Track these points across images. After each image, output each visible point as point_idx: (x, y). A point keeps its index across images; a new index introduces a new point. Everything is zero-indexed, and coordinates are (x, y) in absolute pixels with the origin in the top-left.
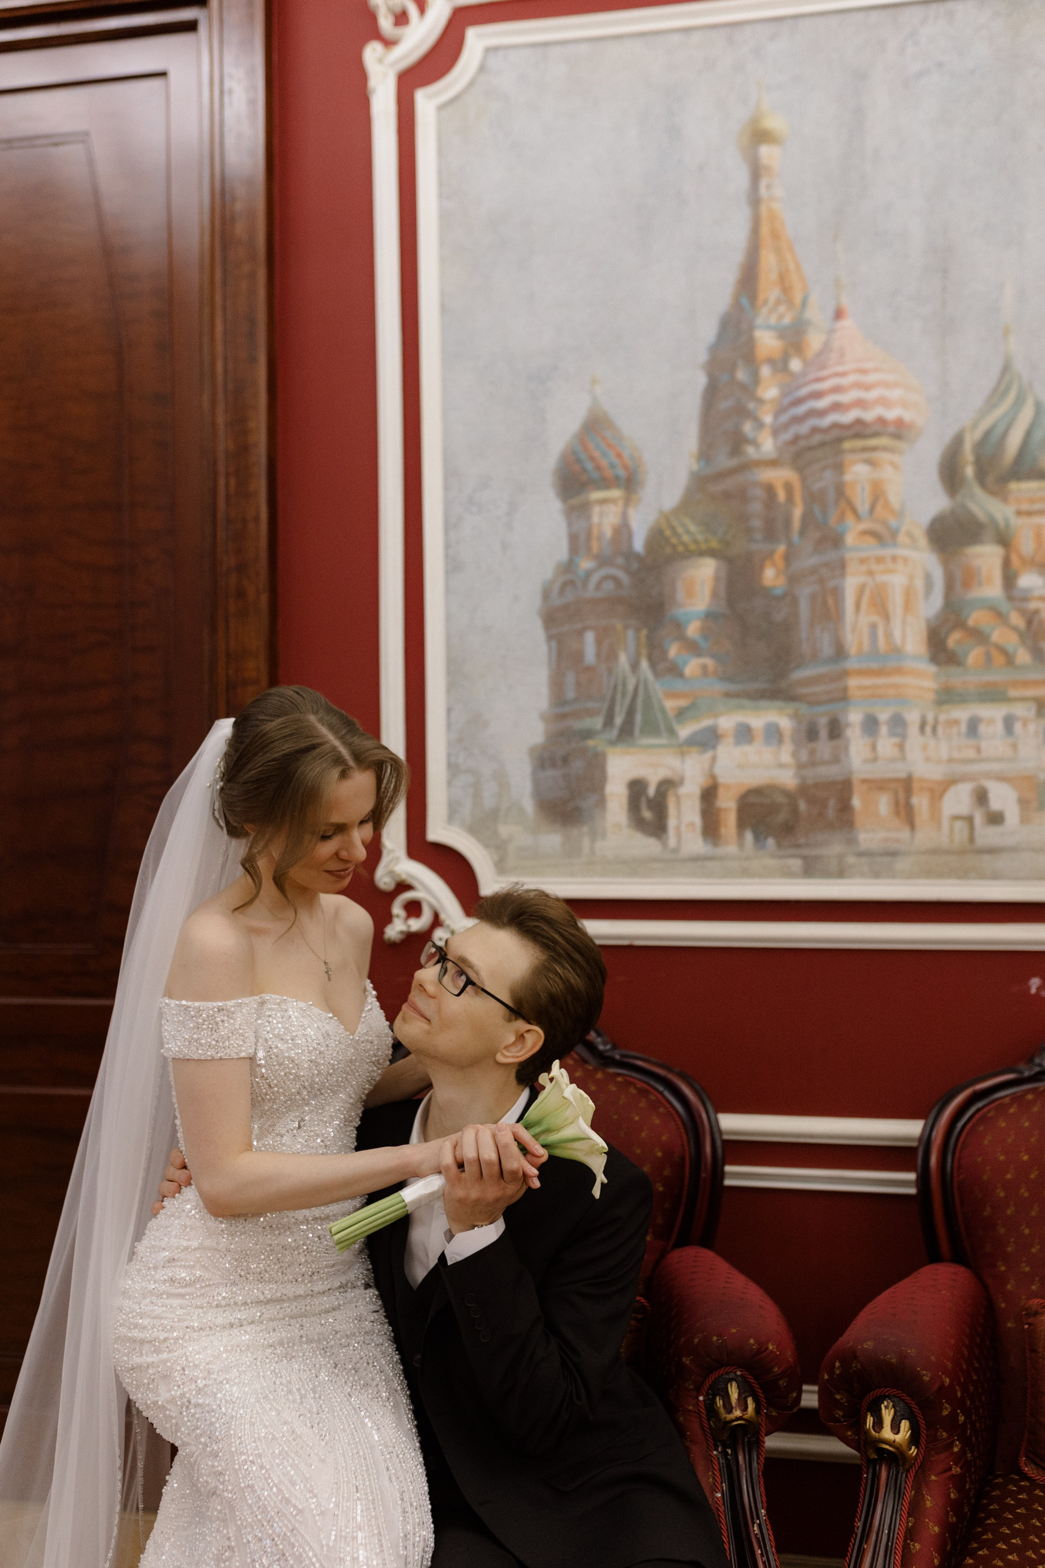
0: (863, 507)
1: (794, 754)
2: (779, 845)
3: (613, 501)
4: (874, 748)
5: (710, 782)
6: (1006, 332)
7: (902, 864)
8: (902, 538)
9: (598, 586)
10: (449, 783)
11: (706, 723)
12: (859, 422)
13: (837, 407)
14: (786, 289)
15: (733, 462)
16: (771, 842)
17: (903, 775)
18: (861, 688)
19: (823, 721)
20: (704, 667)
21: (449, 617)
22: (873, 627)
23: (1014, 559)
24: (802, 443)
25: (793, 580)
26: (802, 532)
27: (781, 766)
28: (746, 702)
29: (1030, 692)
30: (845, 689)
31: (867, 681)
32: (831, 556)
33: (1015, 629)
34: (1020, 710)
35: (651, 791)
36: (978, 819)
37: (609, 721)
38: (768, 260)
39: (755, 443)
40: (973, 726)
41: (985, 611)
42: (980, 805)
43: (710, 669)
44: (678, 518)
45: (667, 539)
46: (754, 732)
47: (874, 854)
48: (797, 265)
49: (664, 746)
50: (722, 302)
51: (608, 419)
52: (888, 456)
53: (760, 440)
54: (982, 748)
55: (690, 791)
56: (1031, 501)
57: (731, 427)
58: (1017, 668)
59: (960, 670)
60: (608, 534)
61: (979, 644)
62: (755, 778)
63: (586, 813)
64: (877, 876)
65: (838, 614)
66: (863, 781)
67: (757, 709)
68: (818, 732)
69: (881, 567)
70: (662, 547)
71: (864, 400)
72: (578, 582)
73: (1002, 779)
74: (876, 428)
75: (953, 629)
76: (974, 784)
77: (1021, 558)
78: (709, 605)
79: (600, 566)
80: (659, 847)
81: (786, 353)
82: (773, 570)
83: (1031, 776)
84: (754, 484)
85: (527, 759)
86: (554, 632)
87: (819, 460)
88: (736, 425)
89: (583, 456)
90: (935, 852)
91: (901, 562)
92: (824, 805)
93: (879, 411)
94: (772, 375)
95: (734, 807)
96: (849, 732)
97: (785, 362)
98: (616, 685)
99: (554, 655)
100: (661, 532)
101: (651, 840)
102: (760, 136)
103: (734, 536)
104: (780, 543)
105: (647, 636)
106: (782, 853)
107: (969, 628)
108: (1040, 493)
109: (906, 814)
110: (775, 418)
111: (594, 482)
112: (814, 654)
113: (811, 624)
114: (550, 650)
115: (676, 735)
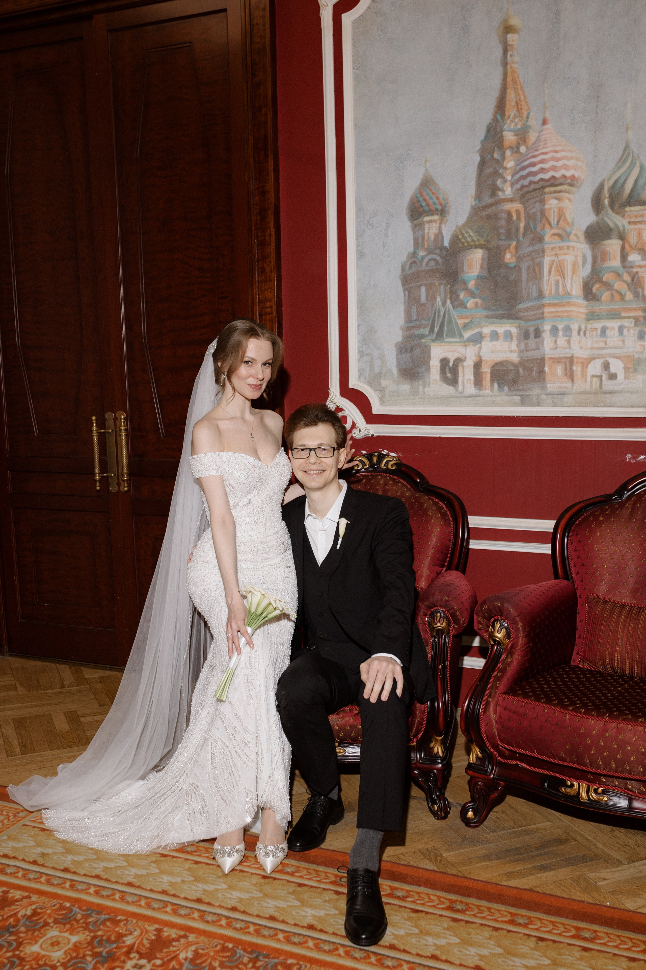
0: (554, 221)
1: (517, 346)
2: (510, 390)
3: (435, 221)
4: (556, 342)
5: (479, 359)
6: (627, 129)
7: (567, 399)
8: (572, 237)
9: (427, 265)
10: (359, 360)
11: (477, 330)
12: (553, 177)
13: (542, 170)
14: (519, 110)
15: (492, 200)
16: (506, 388)
17: (569, 355)
18: (549, 312)
19: (532, 329)
20: (476, 303)
21: (359, 280)
22: (557, 282)
23: (627, 246)
24: (525, 189)
25: (519, 259)
26: (524, 235)
27: (511, 351)
28: (495, 320)
29: (631, 314)
30: (543, 313)
31: (553, 309)
32: (537, 247)
33: (625, 282)
34: (627, 323)
35: (451, 364)
36: (604, 378)
37: (432, 331)
38: (511, 95)
39: (503, 191)
40: (604, 331)
41: (612, 273)
42: (606, 370)
43: (479, 304)
44: (465, 229)
45: (460, 240)
46: (499, 335)
47: (554, 394)
48: (525, 97)
49: (457, 342)
50: (487, 117)
51: (433, 180)
52: (567, 195)
53: (505, 189)
54: (608, 342)
55: (469, 363)
56: (636, 217)
57: (491, 183)
58: (626, 302)
59: (598, 303)
60: (432, 238)
61: (608, 290)
62: (499, 357)
63: (421, 375)
64: (555, 405)
65: (540, 276)
66: (550, 358)
67: (501, 323)
68: (529, 335)
69: (562, 252)
70: (458, 244)
71: (556, 167)
72: (418, 262)
73: (616, 357)
74: (561, 181)
75: (595, 283)
76: (603, 360)
77: (630, 246)
78: (479, 272)
79: (428, 254)
80: (455, 391)
81: (518, 143)
82: (510, 254)
83: (631, 356)
84: (502, 211)
85: (394, 348)
86: (407, 287)
87: (533, 198)
88: (493, 181)
89: (421, 199)
90: (583, 393)
91: (571, 249)
92: (531, 370)
93: (563, 172)
94: (512, 155)
95: (489, 371)
96: (544, 335)
97: (518, 148)
98: (435, 313)
99: (407, 298)
100: (457, 236)
101: (451, 388)
102: (508, 29)
103: (491, 238)
104: (514, 241)
105: (450, 288)
106: (511, 394)
107: (603, 282)
108: (641, 212)
109: (570, 375)
110: (512, 177)
111: (426, 212)
112: (528, 296)
113: (527, 281)
114: (405, 295)
115: (463, 337)
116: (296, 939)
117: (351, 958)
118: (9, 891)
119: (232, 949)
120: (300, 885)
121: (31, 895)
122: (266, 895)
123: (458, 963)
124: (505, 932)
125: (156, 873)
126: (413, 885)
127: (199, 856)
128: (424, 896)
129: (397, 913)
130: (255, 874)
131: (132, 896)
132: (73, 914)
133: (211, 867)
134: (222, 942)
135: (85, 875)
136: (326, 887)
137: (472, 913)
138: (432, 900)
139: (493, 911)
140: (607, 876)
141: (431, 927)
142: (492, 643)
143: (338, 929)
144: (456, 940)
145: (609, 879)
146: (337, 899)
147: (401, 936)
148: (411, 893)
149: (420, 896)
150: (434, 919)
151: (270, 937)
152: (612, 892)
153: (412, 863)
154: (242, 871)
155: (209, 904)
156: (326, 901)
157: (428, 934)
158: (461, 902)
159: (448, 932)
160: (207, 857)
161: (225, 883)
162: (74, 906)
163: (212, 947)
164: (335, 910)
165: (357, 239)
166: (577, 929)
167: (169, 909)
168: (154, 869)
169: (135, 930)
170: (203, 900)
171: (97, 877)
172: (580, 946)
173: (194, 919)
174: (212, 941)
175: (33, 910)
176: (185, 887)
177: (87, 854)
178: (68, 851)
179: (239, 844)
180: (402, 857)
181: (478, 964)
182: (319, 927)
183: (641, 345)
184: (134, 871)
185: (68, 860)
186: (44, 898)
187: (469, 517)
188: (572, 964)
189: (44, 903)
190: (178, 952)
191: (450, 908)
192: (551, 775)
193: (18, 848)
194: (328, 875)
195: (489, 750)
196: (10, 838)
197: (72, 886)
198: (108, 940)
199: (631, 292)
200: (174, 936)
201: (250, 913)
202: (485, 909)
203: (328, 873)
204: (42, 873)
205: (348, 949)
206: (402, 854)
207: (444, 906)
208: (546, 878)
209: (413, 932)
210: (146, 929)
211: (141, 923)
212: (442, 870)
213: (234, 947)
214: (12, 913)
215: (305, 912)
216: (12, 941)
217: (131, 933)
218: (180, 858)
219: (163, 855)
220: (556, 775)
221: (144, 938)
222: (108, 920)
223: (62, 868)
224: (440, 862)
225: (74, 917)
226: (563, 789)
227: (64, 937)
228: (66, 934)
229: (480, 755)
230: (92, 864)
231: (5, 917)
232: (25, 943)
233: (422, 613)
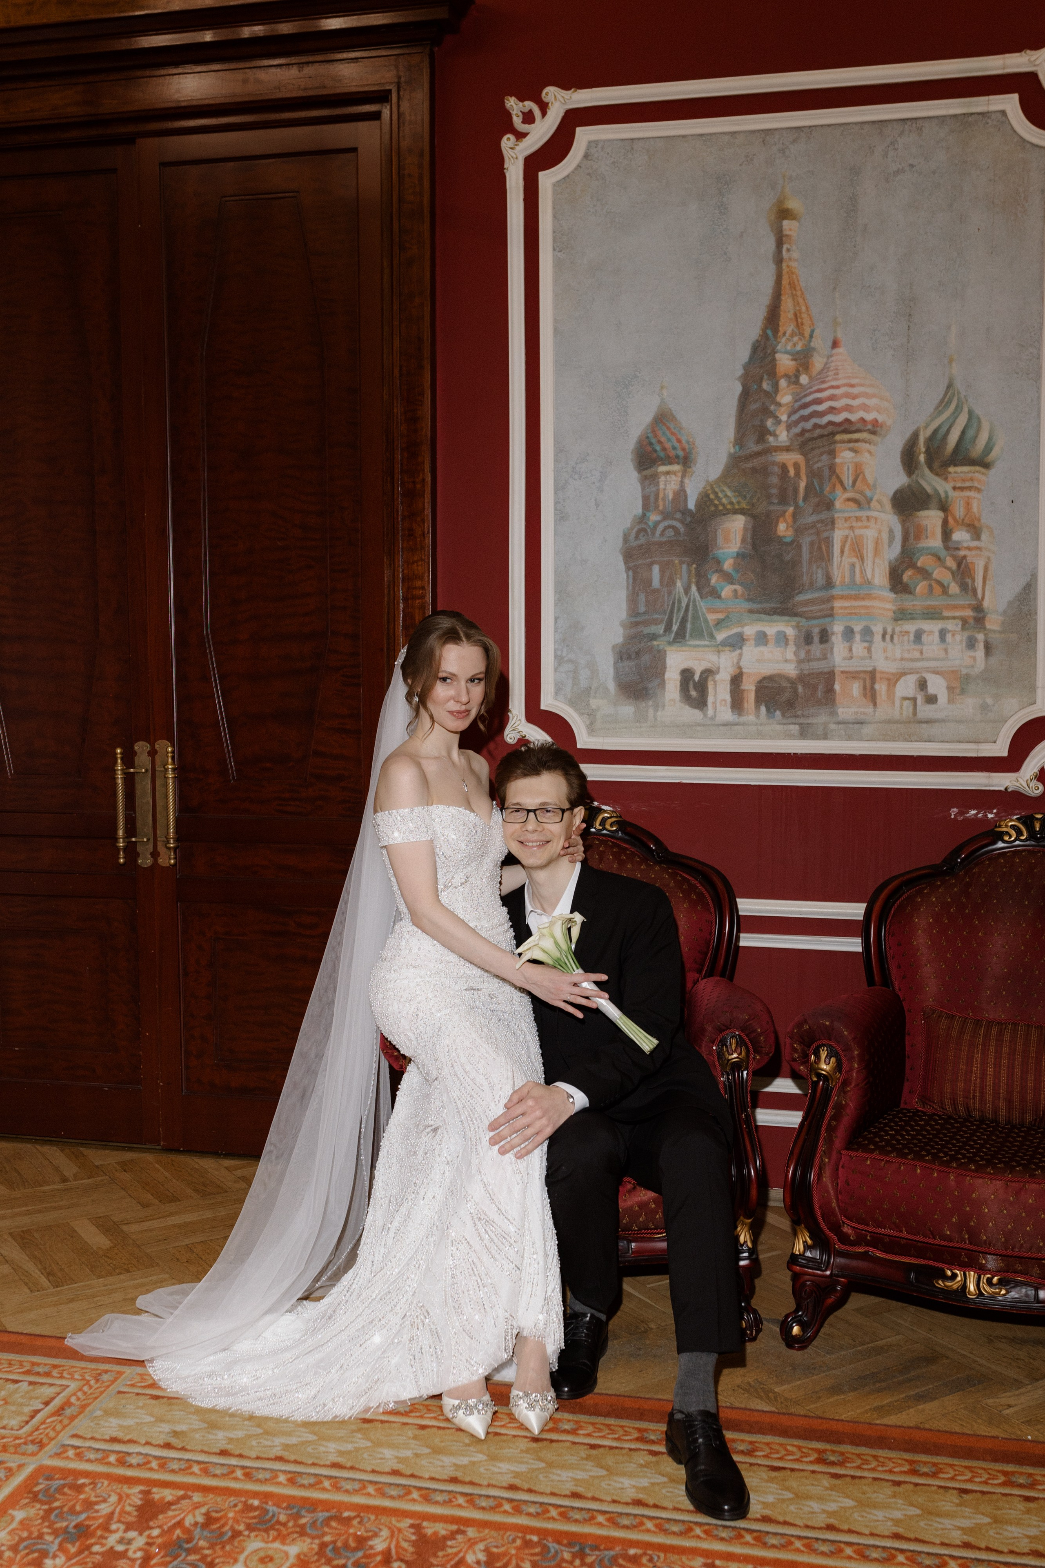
0: (848, 481)
1: (795, 654)
2: (783, 715)
3: (675, 473)
4: (851, 650)
5: (738, 671)
6: (951, 361)
7: (867, 730)
8: (874, 504)
9: (662, 534)
10: (556, 670)
11: (736, 630)
12: (847, 421)
13: (832, 410)
14: (799, 325)
15: (759, 448)
16: (778, 713)
17: (870, 669)
18: (841, 608)
19: (816, 631)
20: (735, 591)
21: (557, 553)
22: (853, 565)
23: (950, 519)
24: (807, 435)
25: (799, 531)
26: (805, 499)
27: (786, 661)
28: (763, 616)
29: (957, 614)
30: (832, 608)
31: (847, 604)
32: (824, 516)
33: (949, 569)
34: (950, 625)
35: (697, 678)
36: (920, 701)
37: (668, 629)
38: (787, 303)
39: (775, 435)
40: (918, 636)
41: (930, 557)
42: (922, 690)
43: (740, 593)
44: (720, 486)
45: (711, 501)
46: (769, 637)
47: (848, 723)
48: (807, 308)
49: (707, 646)
50: (754, 332)
51: (672, 414)
52: (867, 446)
53: (778, 432)
54: (924, 651)
55: (724, 677)
56: (963, 480)
57: (757, 423)
58: (950, 596)
59: (911, 597)
60: (671, 496)
61: (925, 579)
62: (767, 670)
63: (651, 692)
64: (850, 738)
65: (828, 556)
66: (842, 672)
67: (771, 621)
68: (812, 638)
69: (859, 524)
70: (708, 507)
71: (851, 406)
72: (649, 530)
73: (937, 673)
74: (859, 426)
75: (907, 568)
76: (918, 676)
77: (955, 520)
78: (740, 548)
79: (664, 519)
80: (702, 716)
81: (798, 371)
82: (785, 525)
83: (957, 671)
84: (774, 463)
85: (611, 653)
86: (631, 564)
87: (819, 448)
88: (762, 421)
89: (654, 441)
90: (889, 722)
91: (873, 521)
92: (815, 688)
93: (861, 414)
94: (788, 386)
95: (754, 688)
96: (834, 638)
97: (797, 377)
98: (674, 603)
99: (631, 581)
100: (707, 496)
101: (697, 712)
102: (784, 214)
103: (758, 500)
104: (790, 505)
105: (696, 569)
106: (785, 721)
107: (918, 568)
108: (970, 475)
109: (871, 695)
110: (789, 417)
111: (661, 459)
112: (811, 584)
113: (810, 563)
114: (628, 577)
115: (715, 639)
116: (626, 1521)
117: (717, 1539)
118: (150, 1490)
119: (539, 1542)
120: (593, 1447)
122: (550, 1465)
123: (867, 1532)
124: (912, 1485)
125: (369, 1447)
126: (755, 1433)
127: (423, 1417)
128: (777, 1447)
130: (518, 1436)
131: (350, 1482)
132: (271, 1514)
133: (448, 1431)
134: (520, 1535)
135: (258, 1458)
136: (633, 1446)
137: (854, 1465)
139: (881, 1460)
140: (1012, 1401)
141: (808, 1488)
142: (815, 1079)
143: (678, 1502)
144: (849, 1503)
145: (1016, 1405)
146: (657, 1462)
147: (772, 1503)
148: (757, 1445)
149: (771, 1448)
150: (806, 1478)
151: (585, 1521)
152: (1027, 1421)
153: (737, 1405)
154: (501, 1434)
155: (472, 1483)
156: (642, 1466)
157: (809, 1497)
158: (833, 1452)
159: (834, 1493)
160: (435, 1418)
161: (481, 1452)
162: (267, 1503)
163: (509, 1543)
165: (555, 493)
166: (1005, 1473)
167: (415, 1495)
168: (361, 1441)
169: (380, 1530)
170: (460, 1478)
171: (282, 1459)
172: (1020, 1496)
173: (460, 1506)
174: (504, 1534)
175: (205, 1514)
176: (424, 1462)
178: (213, 1426)
181: (895, 1531)
182: (651, 1502)
183: (971, 657)
184: (332, 1446)
185: (220, 1439)
186: (211, 1496)
187: (738, 900)
188: (1020, 1519)
189: (216, 1503)
190: (461, 1554)
191: (820, 1461)
192: (922, 1264)
193: (130, 1426)
194: (626, 1429)
195: (824, 1233)
196: (108, 1413)
197: (248, 1476)
198: (346, 1546)
199: (957, 583)
200: (443, 1532)
201: (540, 1490)
202: (870, 1459)
203: (625, 1426)
204: (188, 1460)
205: (706, 1527)
207: (812, 1459)
208: (932, 1409)
209: (786, 1497)
210: (395, 1526)
211: (384, 1519)
212: (785, 1411)
213: (540, 1539)
214: (173, 1522)
215: (619, 1482)
216: (196, 1563)
217: (376, 1535)
218: (394, 1422)
219: (366, 1421)
220: (931, 1263)
221: (401, 1540)
222: (330, 1518)
223: (218, 1451)
224: (776, 1400)
225: (275, 1519)
226: (940, 1282)
227: (276, 1549)
228: (277, 1545)
229: (809, 1242)
230: (261, 1441)
231: (165, 1528)
232: (218, 1564)
233: (706, 1039)
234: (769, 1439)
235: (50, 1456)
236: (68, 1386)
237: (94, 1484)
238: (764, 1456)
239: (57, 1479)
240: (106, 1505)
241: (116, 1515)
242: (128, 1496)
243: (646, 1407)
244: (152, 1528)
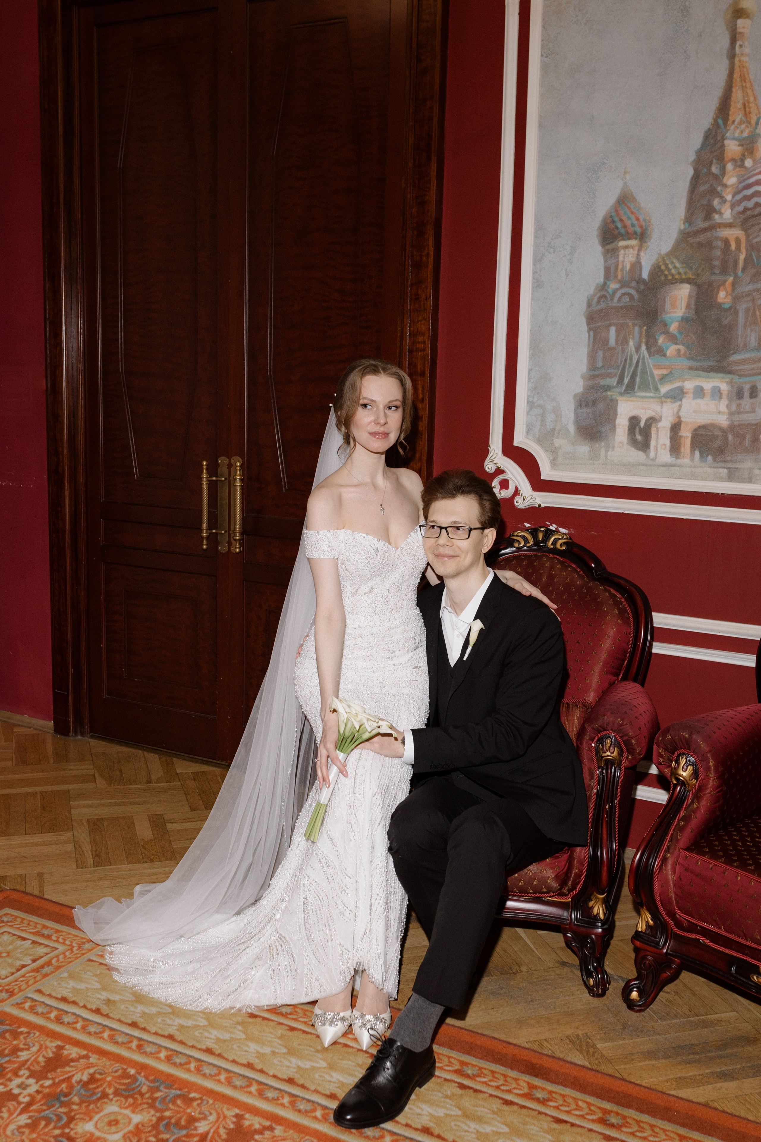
1: (727, 406)
2: (714, 460)
3: (632, 247)
5: (677, 420)
9: (619, 300)
10: (527, 413)
11: (678, 384)
14: (747, 114)
15: (706, 224)
16: (710, 458)
19: (747, 387)
20: (679, 350)
21: (533, 315)
24: (749, 213)
25: (736, 299)
26: (744, 269)
27: (719, 413)
28: (702, 373)
35: (642, 424)
37: (620, 381)
38: (737, 94)
39: (720, 213)
43: (682, 352)
44: (670, 259)
45: (662, 272)
46: (705, 391)
49: (651, 397)
51: (633, 196)
53: (723, 211)
55: (665, 424)
57: (706, 203)
60: (628, 267)
62: (703, 420)
63: (604, 435)
67: (708, 378)
68: (743, 393)
70: (659, 276)
72: (608, 297)
78: (684, 313)
79: (622, 287)
80: (645, 457)
81: (743, 155)
82: (724, 293)
84: (718, 238)
85: (572, 400)
86: (592, 326)
87: (758, 224)
88: (709, 201)
89: (616, 219)
92: (743, 437)
94: (734, 169)
95: (690, 436)
97: (743, 161)
99: (592, 340)
100: (659, 267)
101: (641, 453)
102: (739, 13)
103: (702, 271)
104: (730, 275)
105: (646, 331)
106: (716, 465)
110: (733, 197)
111: (622, 235)
112: (745, 345)
113: (745, 327)
114: (589, 336)
115: (660, 391)
118: (64, 1046)
121: (90, 1054)
125: (240, 1039)
126: (558, 1084)
127: (296, 1020)
128: (570, 1100)
129: (535, 1122)
131: (211, 1067)
132: (137, 1084)
133: (309, 1036)
135: (156, 1034)
136: (448, 1076)
137: (630, 1130)
138: (580, 1107)
139: (657, 1130)
142: (674, 784)
146: (461, 1095)
148: (554, 1095)
149: (565, 1101)
150: (581, 1135)
153: (558, 1054)
154: (346, 1045)
155: (303, 1086)
158: (617, 1114)
160: (305, 1023)
161: (325, 1060)
162: (140, 1074)
164: (457, 1110)
165: (532, 265)
167: (253, 1089)
168: (239, 1033)
169: (211, 1114)
170: (296, 1080)
171: (171, 1037)
173: (282, 1105)
174: (303, 1138)
175: (91, 1075)
176: (276, 1061)
177: (161, 1006)
179: (344, 1011)
180: (545, 1044)
182: (436, 1132)
184: (215, 1033)
185: (137, 1012)
186: (104, 1059)
189: (104, 1066)
191: (602, 1121)
192: (740, 958)
193: (80, 990)
194: (452, 1060)
195: (663, 918)
196: (71, 976)
197: (139, 1047)
198: (177, 1124)
200: (257, 1126)
202: (647, 1127)
203: (452, 1057)
204: (105, 1026)
206: (546, 1040)
207: (594, 1117)
208: (727, 1090)
210: (223, 1113)
211: (218, 1105)
212: (595, 1067)
214: (66, 1076)
215: (420, 1108)
216: (62, 1115)
217: (205, 1118)
218: (273, 1021)
219: (252, 1016)
220: (748, 959)
221: (221, 1126)
222: (178, 1096)
223: (130, 1022)
224: (593, 1055)
225: (139, 1088)
226: (755, 978)
227: (125, 1115)
228: (127, 1112)
229: (651, 922)
230: (166, 1019)
231: (57, 1080)
232: (77, 1119)
233: (587, 737)
234: (567, 1091)
235: (13, 1005)
236: (57, 949)
237: (29, 1033)
238: (554, 1107)
239: (7, 1025)
240: (28, 1052)
241: (29, 1063)
242: (46, 1047)
243: (478, 1042)
244: (48, 1079)
